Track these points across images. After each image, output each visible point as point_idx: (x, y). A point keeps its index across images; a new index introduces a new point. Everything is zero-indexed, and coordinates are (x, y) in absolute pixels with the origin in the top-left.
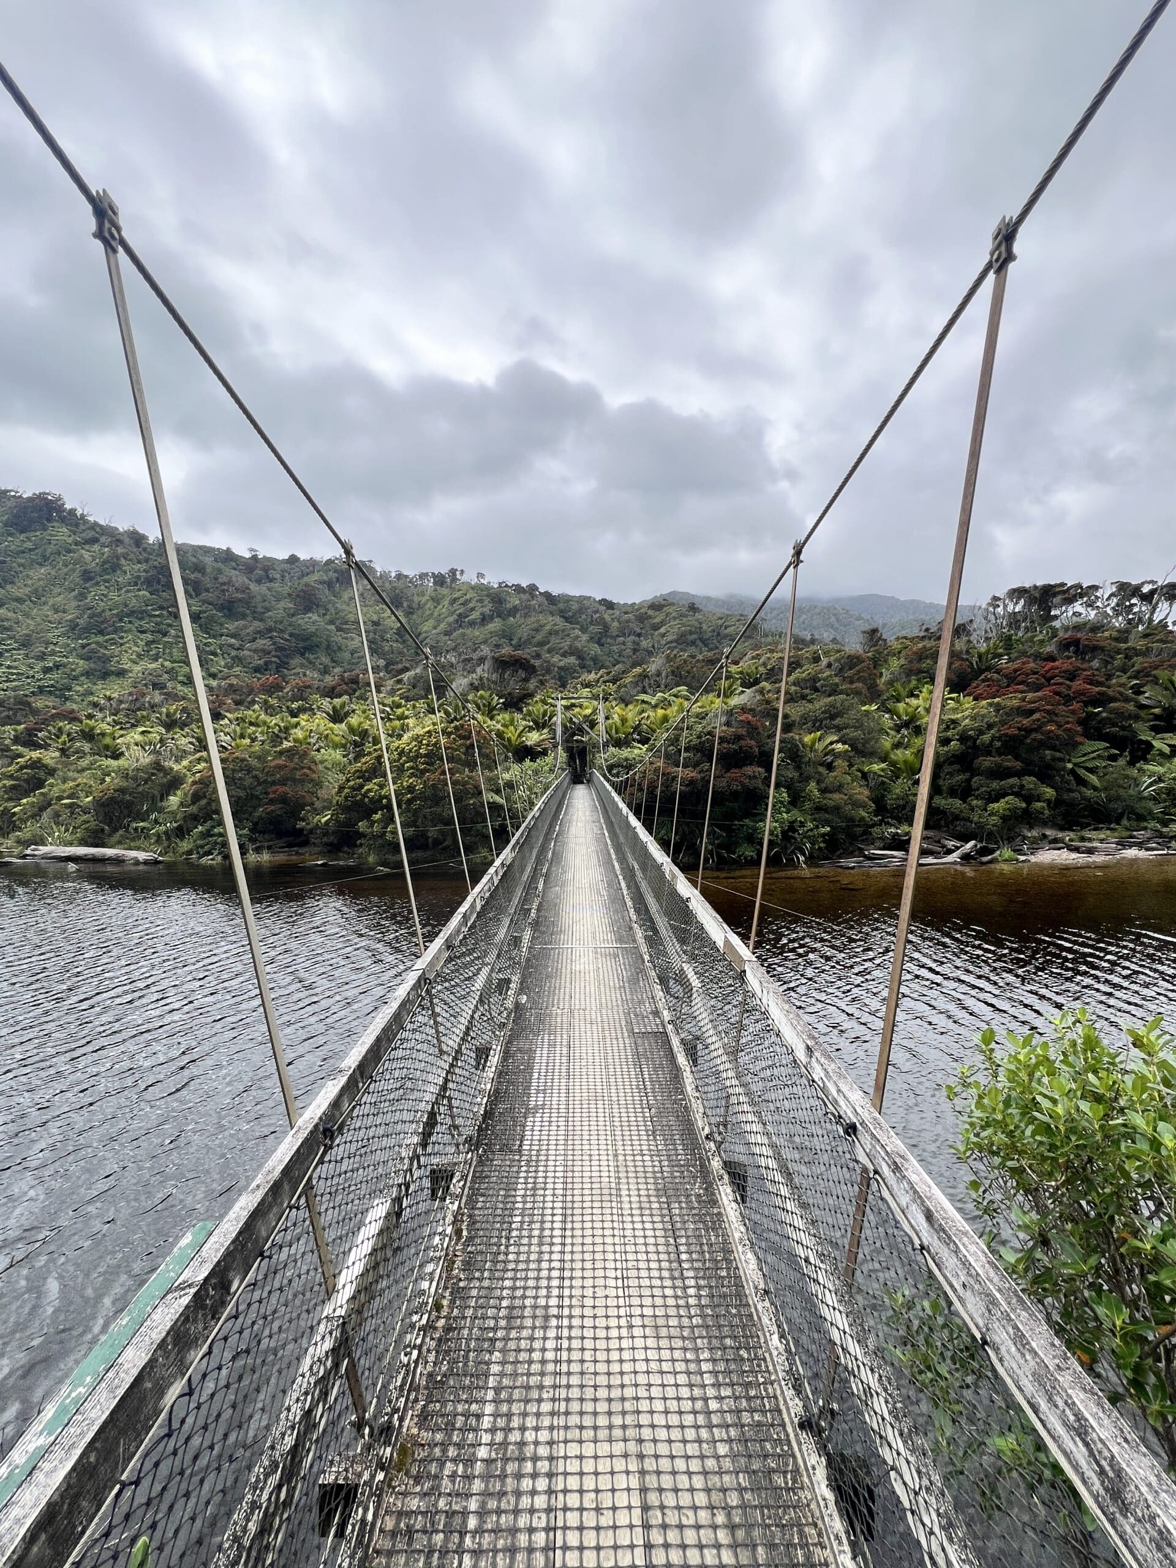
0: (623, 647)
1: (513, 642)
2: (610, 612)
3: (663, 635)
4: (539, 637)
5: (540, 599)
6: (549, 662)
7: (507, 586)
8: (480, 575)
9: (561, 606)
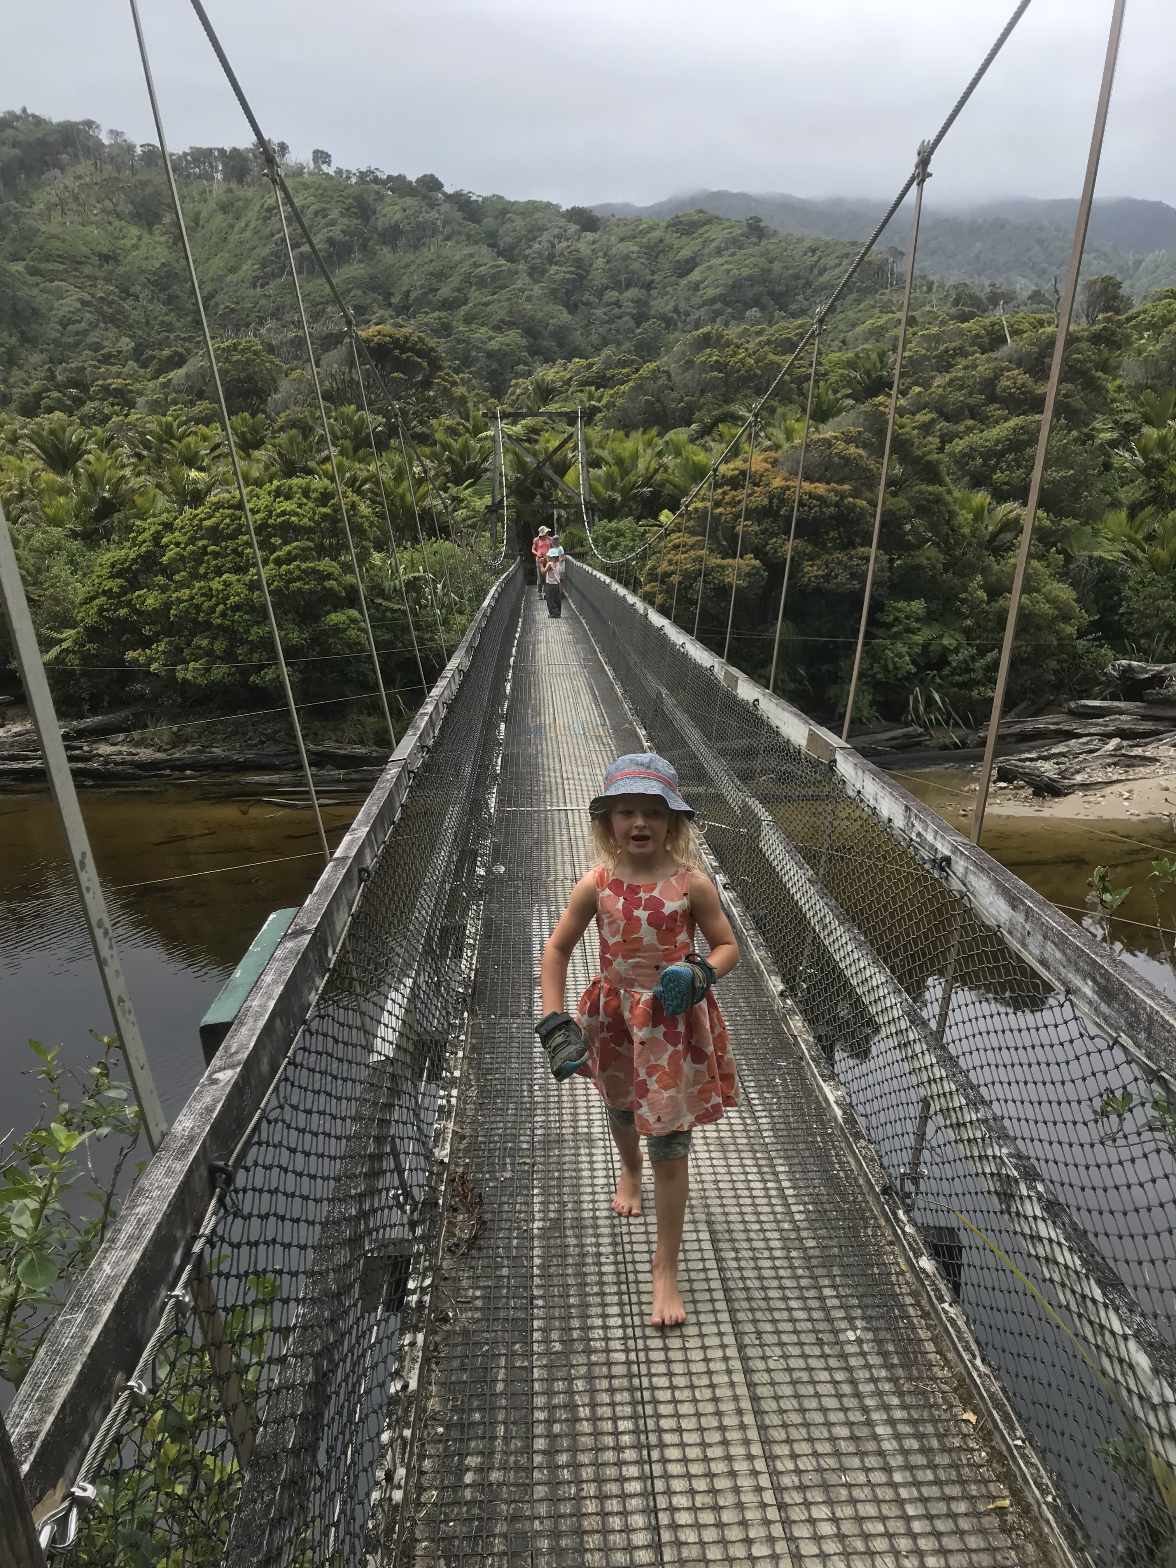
0: (616, 311)
1: (395, 300)
2: (590, 236)
3: (696, 287)
4: (446, 291)
5: (446, 207)
6: (467, 341)
7: (376, 180)
8: (321, 157)
9: (489, 222)
